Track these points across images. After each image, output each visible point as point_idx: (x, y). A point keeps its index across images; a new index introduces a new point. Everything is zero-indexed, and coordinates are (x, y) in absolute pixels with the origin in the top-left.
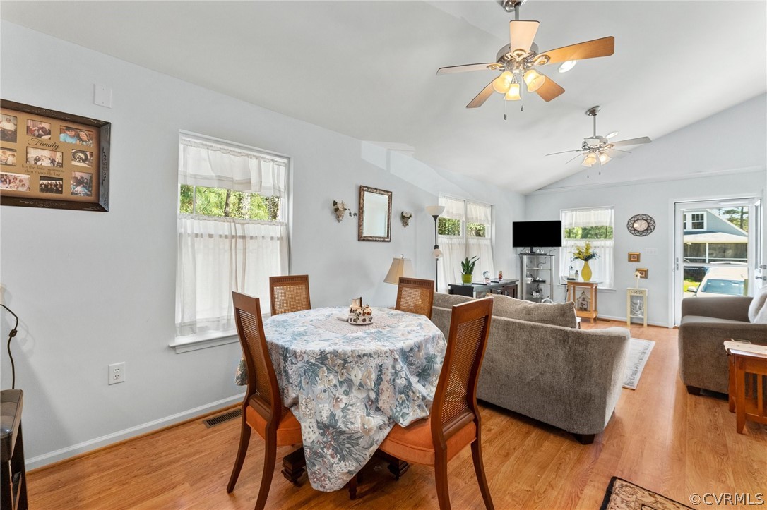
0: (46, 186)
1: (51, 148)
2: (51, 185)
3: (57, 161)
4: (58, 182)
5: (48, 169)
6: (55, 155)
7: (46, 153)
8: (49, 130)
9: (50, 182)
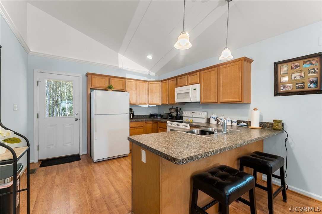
0: (298, 86)
1: (300, 72)
2: (300, 86)
3: (302, 76)
4: (303, 84)
5: (299, 80)
6: (301, 74)
7: (298, 74)
8: (299, 65)
9: (299, 85)
